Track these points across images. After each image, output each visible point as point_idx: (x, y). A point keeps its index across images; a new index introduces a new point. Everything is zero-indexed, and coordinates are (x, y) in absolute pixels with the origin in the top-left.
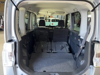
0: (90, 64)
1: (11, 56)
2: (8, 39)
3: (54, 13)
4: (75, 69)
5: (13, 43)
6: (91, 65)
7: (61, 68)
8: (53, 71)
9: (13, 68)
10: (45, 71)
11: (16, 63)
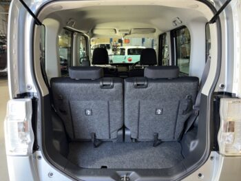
0: (212, 149)
1: (24, 130)
2: (18, 92)
3: (130, 33)
4: (178, 162)
5: (29, 100)
6: (214, 150)
7: (143, 160)
8: (125, 167)
9: (30, 158)
10: (106, 167)
11: (35, 148)
